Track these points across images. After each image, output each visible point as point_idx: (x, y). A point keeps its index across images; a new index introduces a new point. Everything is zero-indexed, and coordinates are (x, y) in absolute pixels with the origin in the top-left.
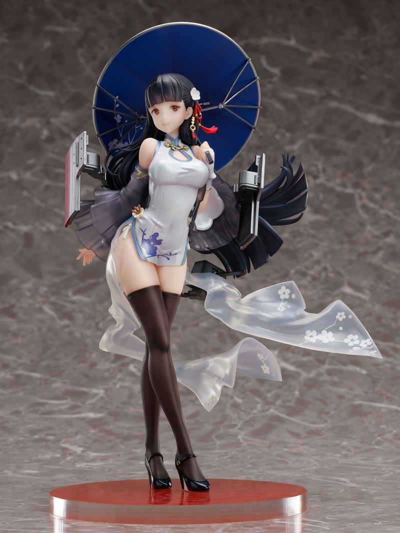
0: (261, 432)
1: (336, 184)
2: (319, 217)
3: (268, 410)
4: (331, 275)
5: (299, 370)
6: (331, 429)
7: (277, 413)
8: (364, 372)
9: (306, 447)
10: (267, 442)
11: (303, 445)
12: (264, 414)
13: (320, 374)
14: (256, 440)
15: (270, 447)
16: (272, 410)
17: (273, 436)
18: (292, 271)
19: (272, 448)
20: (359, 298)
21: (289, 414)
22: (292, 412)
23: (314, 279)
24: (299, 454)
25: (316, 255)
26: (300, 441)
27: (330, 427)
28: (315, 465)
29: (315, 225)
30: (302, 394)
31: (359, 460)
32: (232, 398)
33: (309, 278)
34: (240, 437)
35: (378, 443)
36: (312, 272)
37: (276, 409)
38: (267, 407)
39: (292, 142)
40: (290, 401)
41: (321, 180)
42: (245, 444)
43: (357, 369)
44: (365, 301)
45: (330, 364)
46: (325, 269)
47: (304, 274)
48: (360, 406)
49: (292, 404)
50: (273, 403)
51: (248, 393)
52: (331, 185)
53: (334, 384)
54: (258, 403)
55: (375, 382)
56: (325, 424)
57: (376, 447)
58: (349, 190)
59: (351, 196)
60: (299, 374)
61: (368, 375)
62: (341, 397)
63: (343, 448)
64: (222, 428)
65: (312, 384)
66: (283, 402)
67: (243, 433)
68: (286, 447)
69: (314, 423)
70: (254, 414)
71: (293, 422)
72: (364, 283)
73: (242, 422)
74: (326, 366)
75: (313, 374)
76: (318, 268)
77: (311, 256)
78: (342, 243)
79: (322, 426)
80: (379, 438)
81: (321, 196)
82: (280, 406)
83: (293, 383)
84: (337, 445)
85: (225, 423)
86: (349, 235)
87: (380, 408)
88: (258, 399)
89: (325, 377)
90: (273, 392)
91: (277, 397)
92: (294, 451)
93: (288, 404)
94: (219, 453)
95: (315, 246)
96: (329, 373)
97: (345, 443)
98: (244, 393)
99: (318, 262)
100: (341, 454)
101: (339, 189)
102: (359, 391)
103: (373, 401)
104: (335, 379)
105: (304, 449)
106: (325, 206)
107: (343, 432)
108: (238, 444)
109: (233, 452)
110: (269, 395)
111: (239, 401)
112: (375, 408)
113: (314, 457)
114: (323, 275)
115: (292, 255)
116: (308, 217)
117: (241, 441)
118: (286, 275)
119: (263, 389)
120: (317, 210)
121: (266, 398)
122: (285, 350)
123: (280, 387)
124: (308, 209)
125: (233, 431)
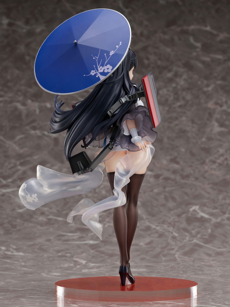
0: (189, 253)
2: (223, 129)
3: (192, 240)
5: (211, 217)
7: (198, 242)
9: (215, 262)
10: (192, 259)
11: (213, 260)
12: (190, 242)
13: (223, 220)
14: (186, 257)
15: (193, 262)
16: (195, 241)
17: (195, 255)
18: (207, 160)
19: (195, 262)
21: (205, 243)
22: (207, 242)
23: (220, 164)
24: (210, 266)
25: (221, 151)
26: (211, 258)
27: (229, 250)
28: (220, 273)
29: (221, 134)
30: (212, 231)
32: (172, 233)
33: (217, 164)
34: (176, 256)
36: (219, 161)
37: (197, 240)
38: (192, 239)
39: (208, 86)
40: (205, 235)
41: (225, 108)
42: (179, 260)
45: (229, 214)
46: (226, 159)
47: (214, 162)
49: (207, 237)
50: (196, 236)
51: (181, 230)
54: (187, 236)
56: (226, 249)
60: (210, 220)
64: (166, 250)
65: (218, 225)
66: (202, 236)
67: (178, 253)
68: (203, 262)
69: (219, 248)
70: (185, 242)
71: (207, 248)
73: (178, 247)
74: (227, 215)
75: (219, 220)
76: (222, 159)
77: (218, 151)
79: (224, 250)
81: (224, 117)
82: (200, 238)
83: (207, 225)
85: (168, 248)
88: (187, 234)
89: (226, 222)
90: (196, 230)
91: (198, 233)
92: (208, 264)
93: (204, 237)
94: (164, 265)
95: (221, 146)
96: (229, 219)
98: (179, 230)
99: (222, 155)
106: (227, 123)
108: (175, 260)
109: (173, 264)
110: (193, 232)
111: (176, 235)
113: (219, 268)
114: (225, 162)
115: (207, 151)
116: (217, 129)
117: (177, 258)
118: (203, 163)
119: (190, 228)
120: (222, 125)
121: (192, 233)
122: (203, 205)
123: (200, 227)
124: (216, 124)
125: (173, 252)
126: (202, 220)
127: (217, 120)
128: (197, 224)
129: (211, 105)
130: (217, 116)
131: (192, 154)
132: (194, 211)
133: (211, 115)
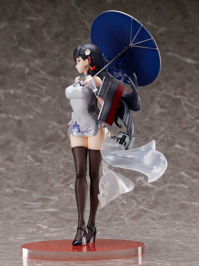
0: (136, 218)
1: (172, 94)
2: (163, 110)
3: (139, 207)
4: (170, 139)
5: (155, 187)
6: (171, 216)
7: (144, 208)
8: (187, 187)
9: (158, 225)
10: (139, 222)
11: (157, 223)
12: (137, 208)
13: (165, 188)
14: (134, 221)
15: (140, 225)
16: (141, 207)
17: (142, 220)
18: (150, 137)
19: (141, 226)
20: (184, 150)
21: (150, 209)
22: (151, 207)
23: (161, 141)
24: (155, 228)
25: (162, 129)
26: (155, 222)
27: (170, 214)
28: (163, 234)
29: (162, 114)
30: (156, 198)
31: (185, 231)
32: (121, 201)
33: (159, 141)
34: (125, 220)
35: (194, 222)
36: (160, 138)
37: (143, 206)
38: (139, 205)
40: (150, 202)
41: (165, 92)
42: (128, 223)
43: (183, 185)
44: (186, 152)
45: (170, 183)
46: (167, 136)
47: (156, 139)
48: (184, 204)
49: (151, 203)
50: (142, 203)
51: (129, 198)
52: (169, 94)
53: (172, 193)
54: (134, 203)
55: (192, 192)
56: (168, 213)
57: (193, 224)
58: (178, 97)
59: (179, 100)
60: (154, 188)
61: (189, 188)
62: (175, 200)
63: (177, 225)
64: (116, 216)
65: (161, 193)
66: (147, 202)
67: (127, 218)
68: (148, 225)
69: (162, 213)
70: (132, 208)
71: (152, 213)
72: (186, 143)
73: (126, 213)
74: (168, 184)
75: (161, 188)
76: (163, 136)
77: (160, 129)
78: (175, 123)
79: (166, 214)
80: (194, 220)
81: (164, 100)
82: (145, 204)
83: (151, 193)
84: (174, 224)
85: (118, 213)
86: (178, 119)
87: (195, 205)
88: (134, 201)
89: (168, 190)
90: (142, 198)
91: (144, 200)
92: (153, 227)
94: (115, 228)
95: (161, 125)
96: (170, 187)
97: (178, 223)
98: (127, 198)
99: (163, 133)
100: (176, 228)
101: (173, 96)
102: (184, 197)
103: (191, 201)
104: (172, 190)
105: (158, 226)
106: (167, 105)
107: (177, 217)
108: (124, 224)
109: (122, 227)
110: (139, 199)
111: (125, 202)
112: (192, 205)
113: (162, 230)
114: (166, 139)
115: (150, 129)
116: (158, 110)
117: (126, 222)
118: (147, 139)
119: (136, 196)
120: (162, 107)
121: (138, 200)
123: (145, 195)
124: (158, 106)
125: (122, 217)
126: (147, 189)
127: (159, 103)
128: (143, 192)
130: (158, 99)
132: (140, 181)
133: (152, 98)
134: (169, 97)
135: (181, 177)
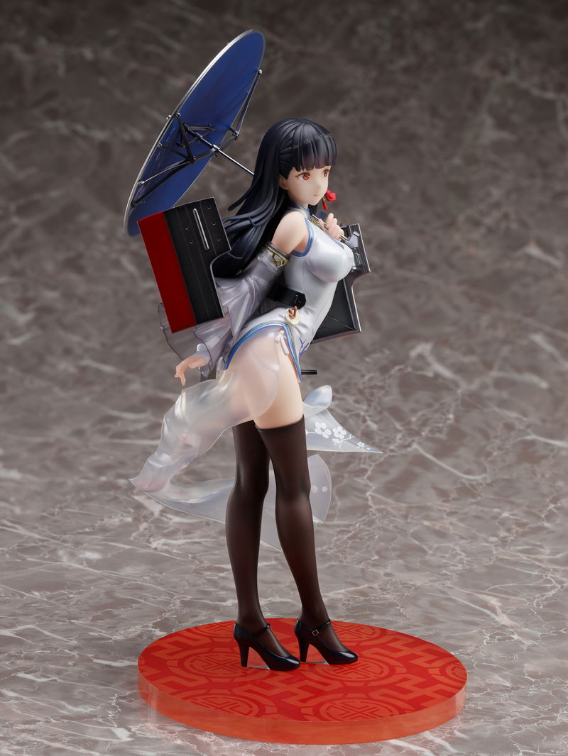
0: (395, 488)
1: (530, 85)
2: (505, 135)
3: (409, 445)
4: (514, 226)
5: (458, 378)
6: (489, 485)
7: (422, 451)
8: (544, 385)
9: (454, 520)
10: (404, 505)
11: (450, 514)
12: (404, 452)
13: (484, 386)
14: (390, 501)
15: (406, 517)
16: (415, 446)
17: (411, 496)
18: (461, 218)
19: (409, 520)
20: (549, 265)
21: (438, 455)
22: (444, 450)
23: (490, 231)
24: (442, 534)
25: (497, 193)
26: (448, 507)
27: (489, 481)
28: (461, 562)
29: (498, 147)
30: (457, 419)
31: (522, 552)
32: (365, 421)
33: (483, 230)
34: (368, 494)
35: (550, 517)
36: (488, 221)
37: (420, 444)
38: (409, 440)
39: (476, 17)
40: (440, 431)
41: (513, 77)
42: (374, 508)
43: (534, 379)
44: (555, 269)
45: (501, 369)
46: (506, 216)
47: (476, 223)
48: (533, 443)
49: (442, 436)
50: (418, 433)
51: (386, 413)
52: (524, 85)
53: (502, 404)
54: (399, 431)
55: (557, 402)
56: (483, 476)
57: (547, 525)
58: (550, 95)
59: (551, 104)
60: (457, 385)
61: (550, 391)
62: (509, 427)
63: (503, 523)
64: (346, 475)
65: (473, 402)
66: (431, 431)
67: (374, 486)
68: (427, 518)
69: (468, 472)
70: (392, 451)
71: (442, 469)
72: (558, 241)
73: (373, 464)
74: (495, 373)
75: (474, 386)
76: (496, 214)
77: (489, 195)
78: (532, 176)
79: (479, 478)
80: (551, 506)
81: (510, 103)
82: (428, 439)
83: (447, 399)
84: (495, 518)
85: (351, 467)
86: (544, 164)
87: (560, 449)
88: (398, 426)
89: (491, 392)
90: (420, 414)
91: (424, 423)
92: (437, 527)
93: (438, 435)
94: (338, 526)
95: (495, 180)
96: (499, 384)
97: (505, 514)
98: (380, 413)
99: (497, 205)
100: (497, 536)
101: (536, 92)
102: (534, 419)
103: (551, 436)
104: (505, 395)
105: (451, 524)
106: (515, 118)
107: (505, 491)
108: (364, 509)
109: (357, 524)
110: (414, 419)
111: (374, 427)
112: (552, 448)
113: (462, 542)
114: (503, 225)
115: (462, 192)
116: (490, 133)
117: (370, 503)
118: (451, 225)
119: (406, 407)
120: (502, 124)
121: (409, 423)
122: (441, 342)
123: (429, 405)
124: (489, 121)
125: (361, 481)
126: (436, 385)
127: (492, 111)
128: (424, 396)
129: (479, 68)
130: (492, 98)
131: (427, 200)
132: (421, 357)
133: (478, 95)
134: (524, 94)
135: (533, 349)
